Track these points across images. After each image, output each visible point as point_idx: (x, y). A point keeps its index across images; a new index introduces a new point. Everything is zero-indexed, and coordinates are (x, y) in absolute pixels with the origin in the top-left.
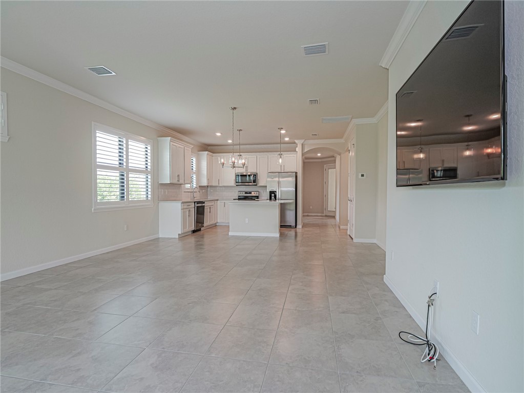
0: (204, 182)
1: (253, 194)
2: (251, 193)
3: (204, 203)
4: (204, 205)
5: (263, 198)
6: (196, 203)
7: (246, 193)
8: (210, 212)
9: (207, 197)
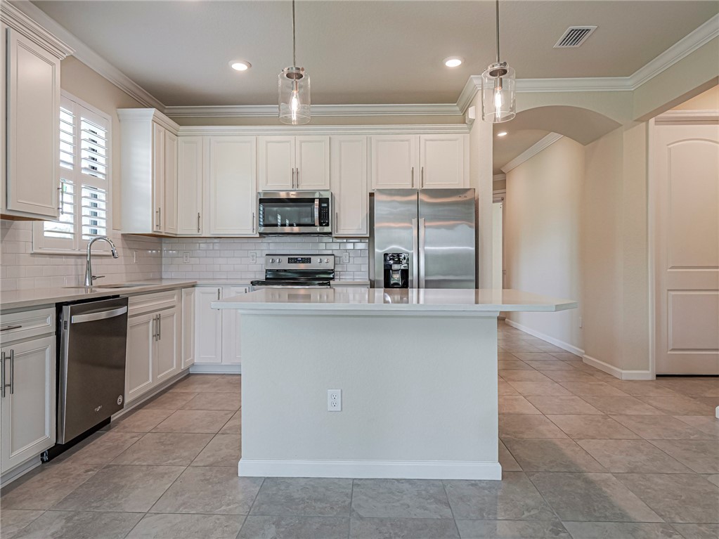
0: (143, 222)
1: (315, 264)
2: (309, 261)
3: (124, 302)
4: (120, 311)
5: (347, 278)
6: (67, 310)
7: (290, 261)
8: (157, 336)
9: (161, 272)
